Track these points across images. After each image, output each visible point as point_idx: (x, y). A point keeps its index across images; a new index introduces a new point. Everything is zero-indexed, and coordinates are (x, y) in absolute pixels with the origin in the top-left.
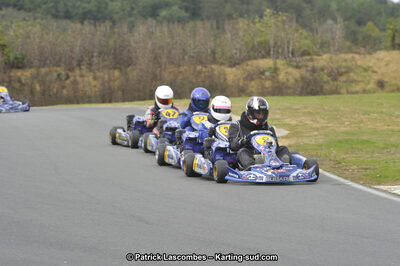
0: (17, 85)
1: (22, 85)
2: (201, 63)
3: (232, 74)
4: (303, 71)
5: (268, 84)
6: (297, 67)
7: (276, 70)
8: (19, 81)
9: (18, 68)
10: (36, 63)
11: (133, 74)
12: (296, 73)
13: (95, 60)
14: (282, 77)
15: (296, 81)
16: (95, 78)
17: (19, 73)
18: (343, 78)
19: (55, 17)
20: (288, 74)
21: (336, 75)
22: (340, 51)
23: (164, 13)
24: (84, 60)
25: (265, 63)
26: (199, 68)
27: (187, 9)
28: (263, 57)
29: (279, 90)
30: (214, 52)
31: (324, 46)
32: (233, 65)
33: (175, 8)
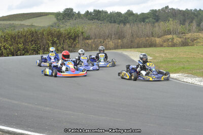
0: (87, 45)
1: (89, 45)
2: (148, 36)
3: (158, 40)
4: (182, 39)
5: (170, 43)
6: (180, 38)
7: (173, 39)
8: (88, 43)
9: (88, 39)
10: (94, 38)
11: (125, 41)
12: (180, 40)
13: (113, 36)
14: (175, 41)
15: (180, 42)
16: (113, 42)
17: (87, 41)
18: (195, 41)
19: (111, 22)
20: (177, 40)
21: (193, 40)
22: (194, 32)
23: (147, 20)
24: (109, 36)
25: (169, 37)
26: (147, 38)
27: (155, 19)
28: (169, 35)
29: (174, 45)
30: (152, 33)
31: (190, 31)
32: (159, 37)
33: (151, 19)
